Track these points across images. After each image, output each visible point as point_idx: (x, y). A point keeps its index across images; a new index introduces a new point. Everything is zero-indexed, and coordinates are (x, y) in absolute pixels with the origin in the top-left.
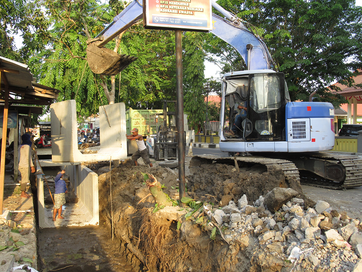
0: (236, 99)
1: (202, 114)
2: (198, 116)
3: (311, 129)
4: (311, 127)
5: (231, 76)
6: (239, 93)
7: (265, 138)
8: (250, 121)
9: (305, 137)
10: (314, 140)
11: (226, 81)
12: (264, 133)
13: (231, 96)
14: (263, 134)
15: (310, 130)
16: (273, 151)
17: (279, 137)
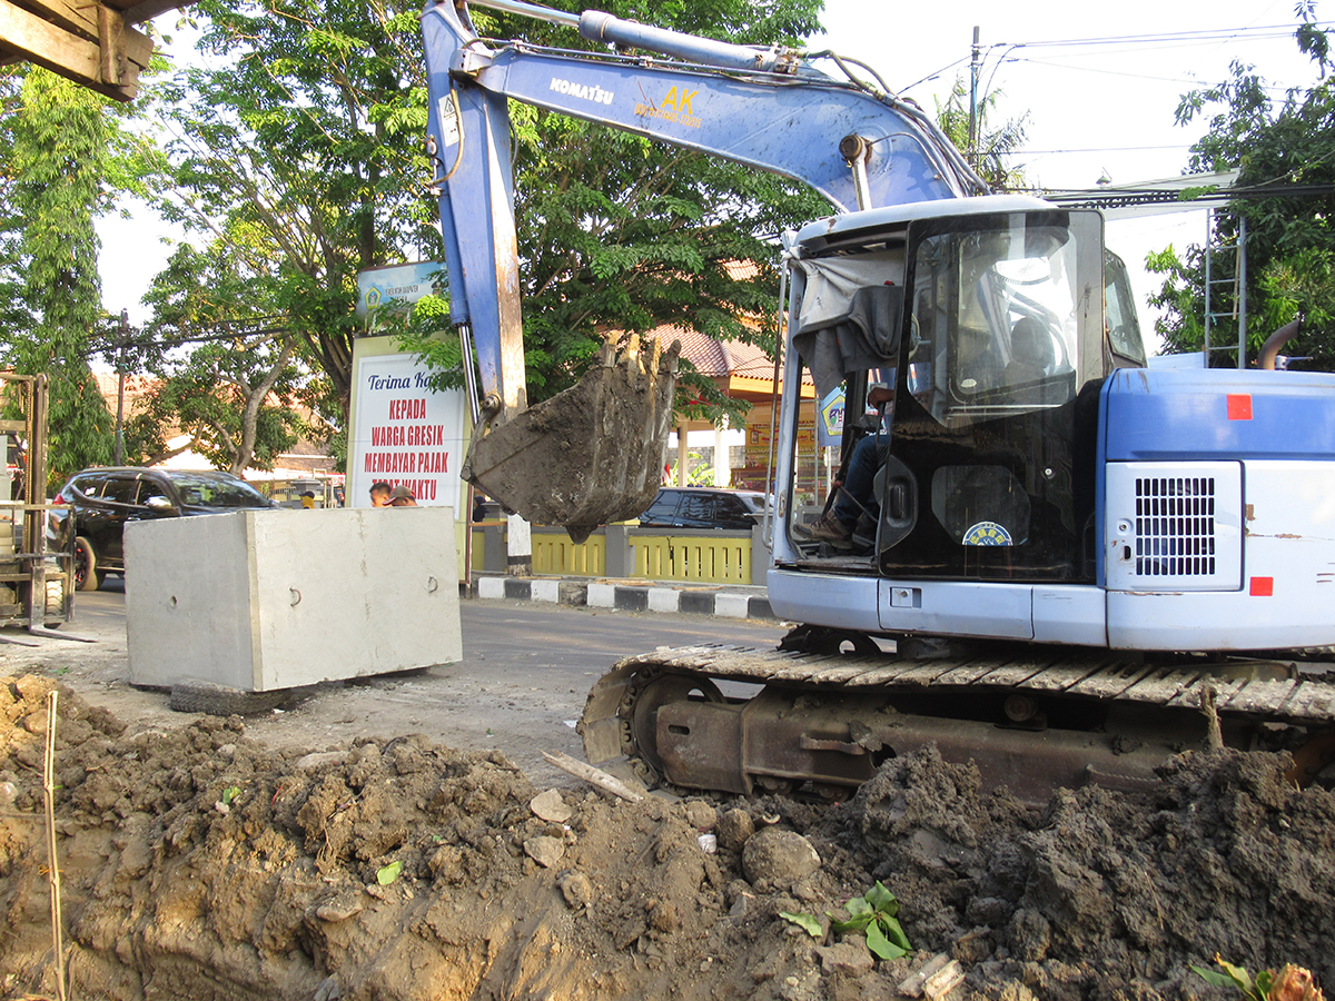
0: (846, 352)
1: (91, 436)
2: (72, 445)
3: (1249, 525)
4: (1246, 512)
5: (831, 238)
6: (860, 319)
7: (987, 565)
8: (905, 470)
9: (1209, 568)
10: (1262, 587)
11: (805, 265)
12: (982, 533)
13: (822, 338)
14: (974, 541)
15: (1244, 531)
16: (1025, 635)
17: (1062, 559)
